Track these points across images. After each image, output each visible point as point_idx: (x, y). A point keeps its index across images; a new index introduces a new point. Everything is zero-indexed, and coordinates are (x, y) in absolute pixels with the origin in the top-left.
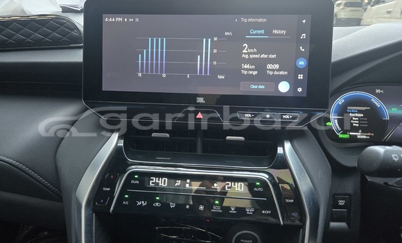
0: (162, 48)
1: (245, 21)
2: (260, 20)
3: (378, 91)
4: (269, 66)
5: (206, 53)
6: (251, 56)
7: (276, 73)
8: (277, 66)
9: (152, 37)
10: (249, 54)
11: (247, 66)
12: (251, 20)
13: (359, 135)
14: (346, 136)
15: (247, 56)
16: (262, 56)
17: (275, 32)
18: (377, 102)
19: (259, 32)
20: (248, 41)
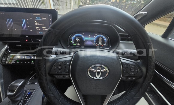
0: (11, 22)
1: (34, 15)
2: (38, 15)
3: (83, 34)
4: (43, 28)
5: (24, 23)
6: (38, 25)
7: (45, 29)
8: (45, 28)
9: (8, 18)
10: (37, 24)
11: (37, 27)
12: (36, 15)
13: (78, 44)
14: (75, 45)
15: (37, 25)
16: (41, 25)
17: (43, 18)
18: (83, 36)
19: (39, 18)
20: (36, 21)
